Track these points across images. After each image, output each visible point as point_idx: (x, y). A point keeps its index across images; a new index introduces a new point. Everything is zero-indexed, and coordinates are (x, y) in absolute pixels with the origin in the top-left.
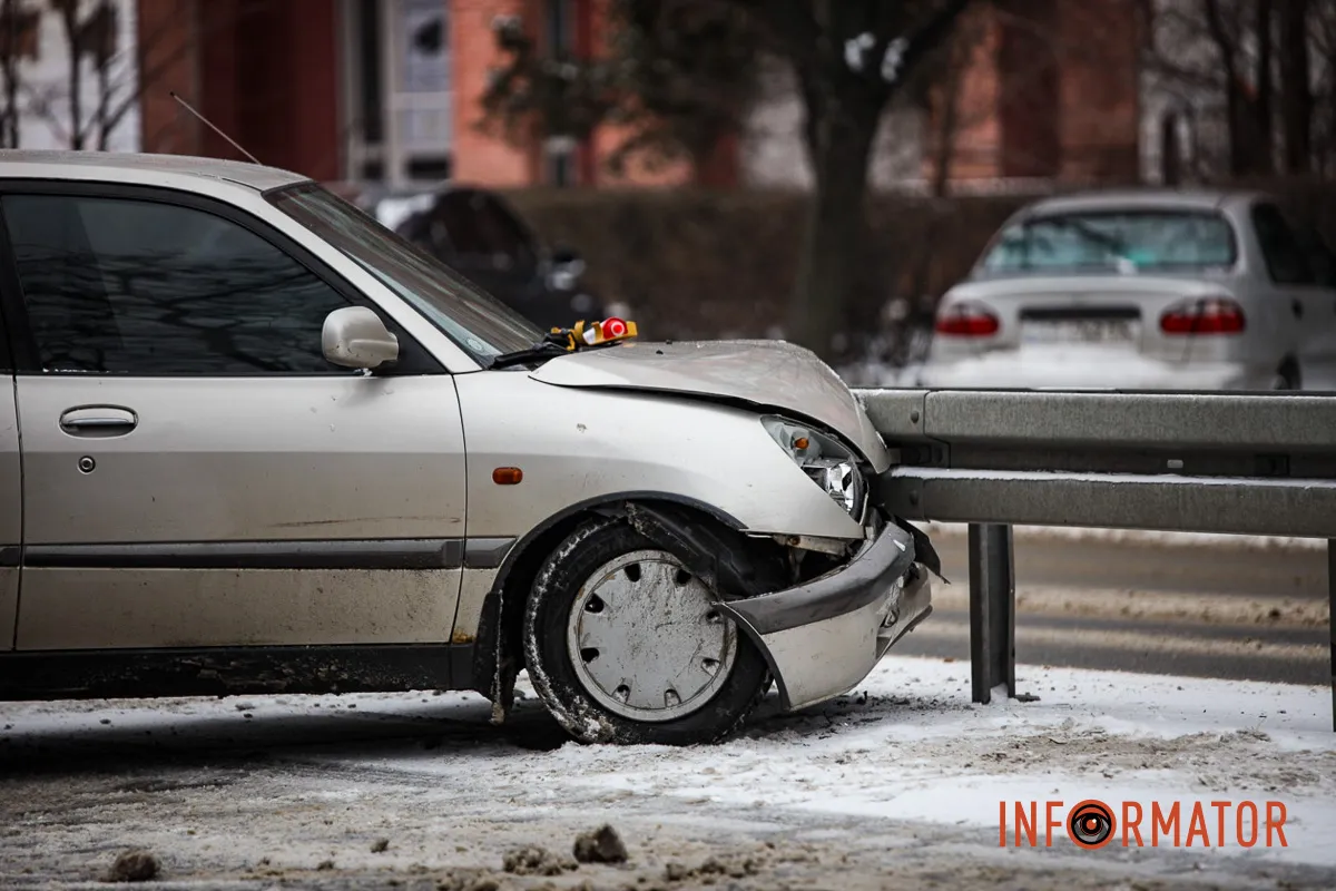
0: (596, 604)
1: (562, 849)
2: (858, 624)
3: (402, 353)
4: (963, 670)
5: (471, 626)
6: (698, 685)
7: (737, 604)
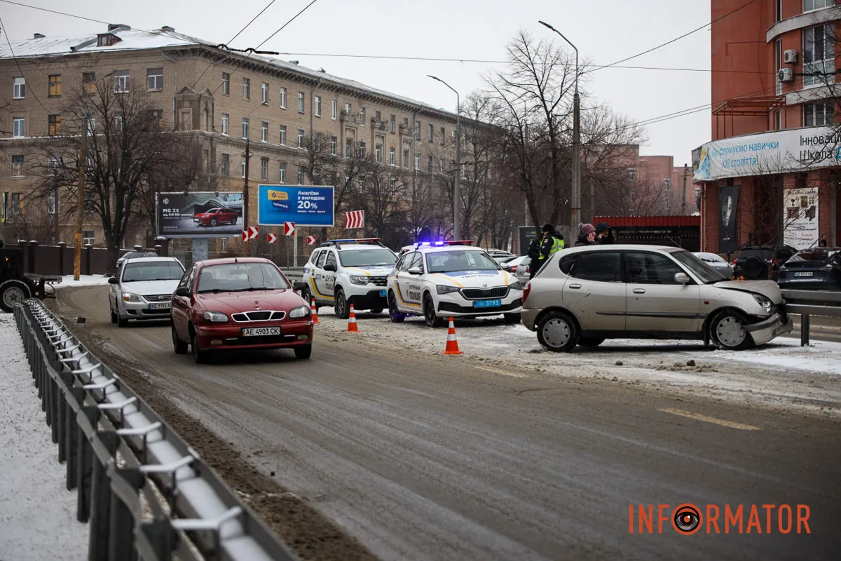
0: (721, 326)
1: (685, 363)
2: (769, 331)
3: (690, 280)
4: (800, 340)
5: (700, 329)
6: (739, 341)
7: (745, 326)
